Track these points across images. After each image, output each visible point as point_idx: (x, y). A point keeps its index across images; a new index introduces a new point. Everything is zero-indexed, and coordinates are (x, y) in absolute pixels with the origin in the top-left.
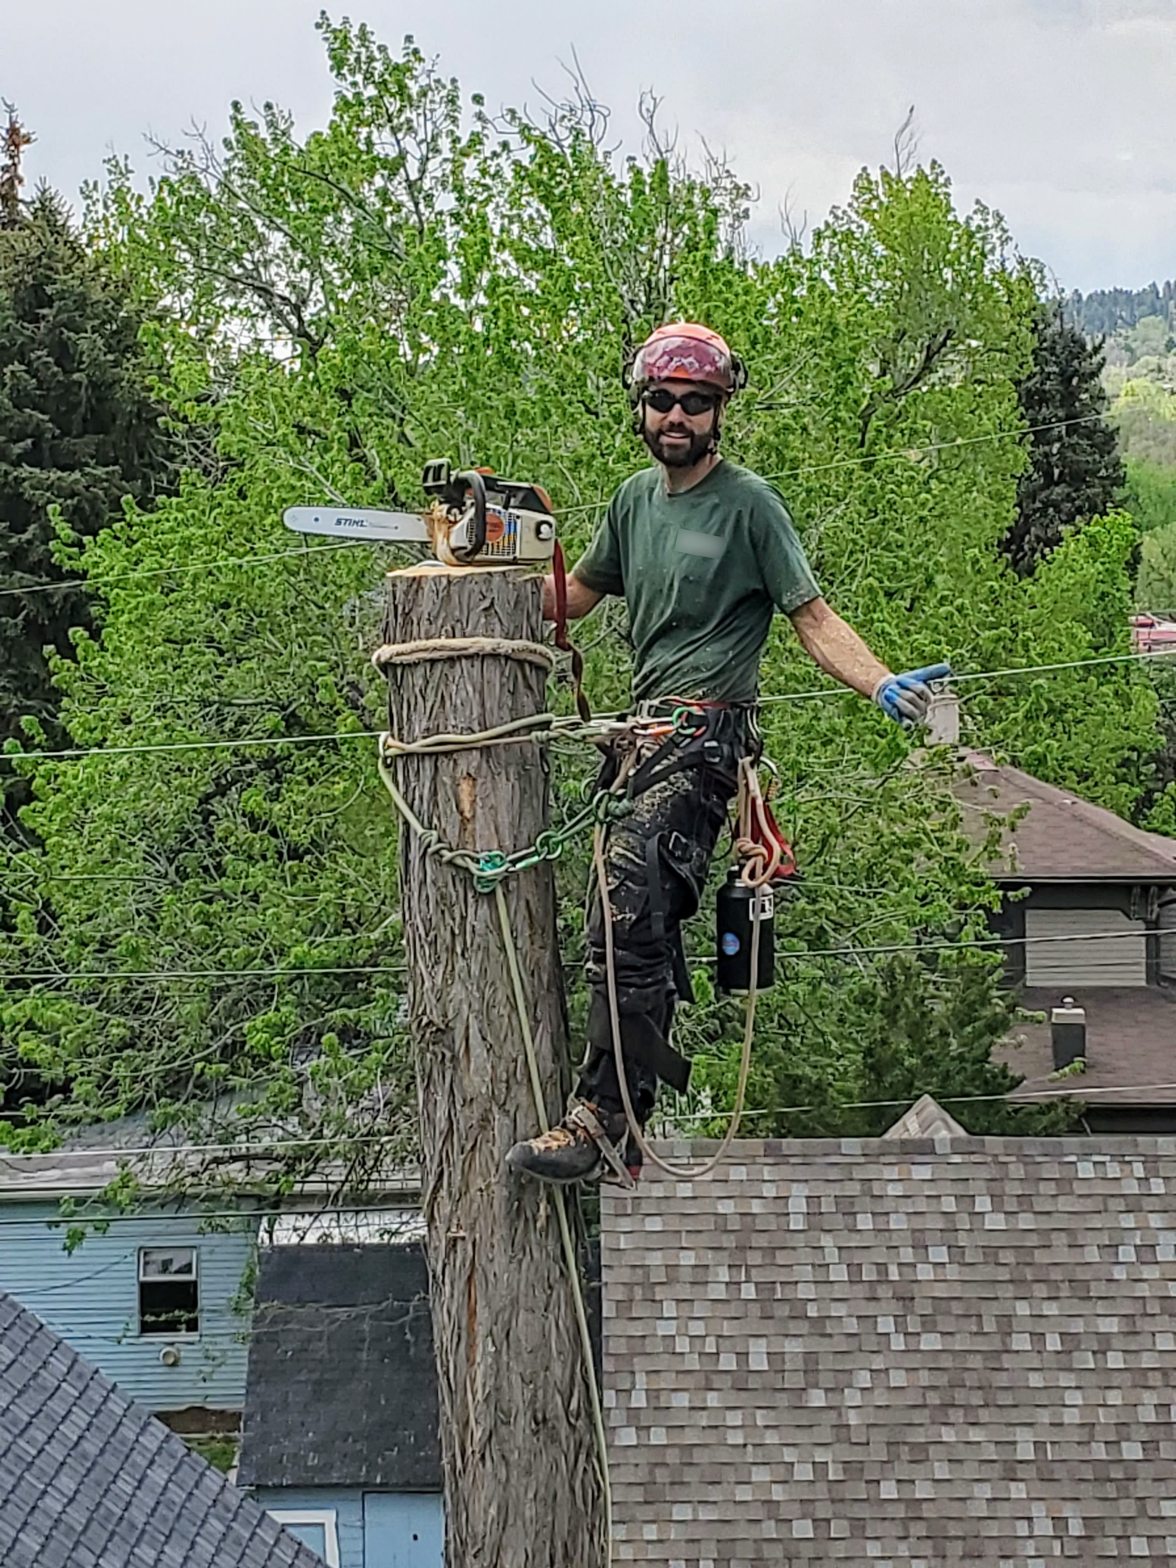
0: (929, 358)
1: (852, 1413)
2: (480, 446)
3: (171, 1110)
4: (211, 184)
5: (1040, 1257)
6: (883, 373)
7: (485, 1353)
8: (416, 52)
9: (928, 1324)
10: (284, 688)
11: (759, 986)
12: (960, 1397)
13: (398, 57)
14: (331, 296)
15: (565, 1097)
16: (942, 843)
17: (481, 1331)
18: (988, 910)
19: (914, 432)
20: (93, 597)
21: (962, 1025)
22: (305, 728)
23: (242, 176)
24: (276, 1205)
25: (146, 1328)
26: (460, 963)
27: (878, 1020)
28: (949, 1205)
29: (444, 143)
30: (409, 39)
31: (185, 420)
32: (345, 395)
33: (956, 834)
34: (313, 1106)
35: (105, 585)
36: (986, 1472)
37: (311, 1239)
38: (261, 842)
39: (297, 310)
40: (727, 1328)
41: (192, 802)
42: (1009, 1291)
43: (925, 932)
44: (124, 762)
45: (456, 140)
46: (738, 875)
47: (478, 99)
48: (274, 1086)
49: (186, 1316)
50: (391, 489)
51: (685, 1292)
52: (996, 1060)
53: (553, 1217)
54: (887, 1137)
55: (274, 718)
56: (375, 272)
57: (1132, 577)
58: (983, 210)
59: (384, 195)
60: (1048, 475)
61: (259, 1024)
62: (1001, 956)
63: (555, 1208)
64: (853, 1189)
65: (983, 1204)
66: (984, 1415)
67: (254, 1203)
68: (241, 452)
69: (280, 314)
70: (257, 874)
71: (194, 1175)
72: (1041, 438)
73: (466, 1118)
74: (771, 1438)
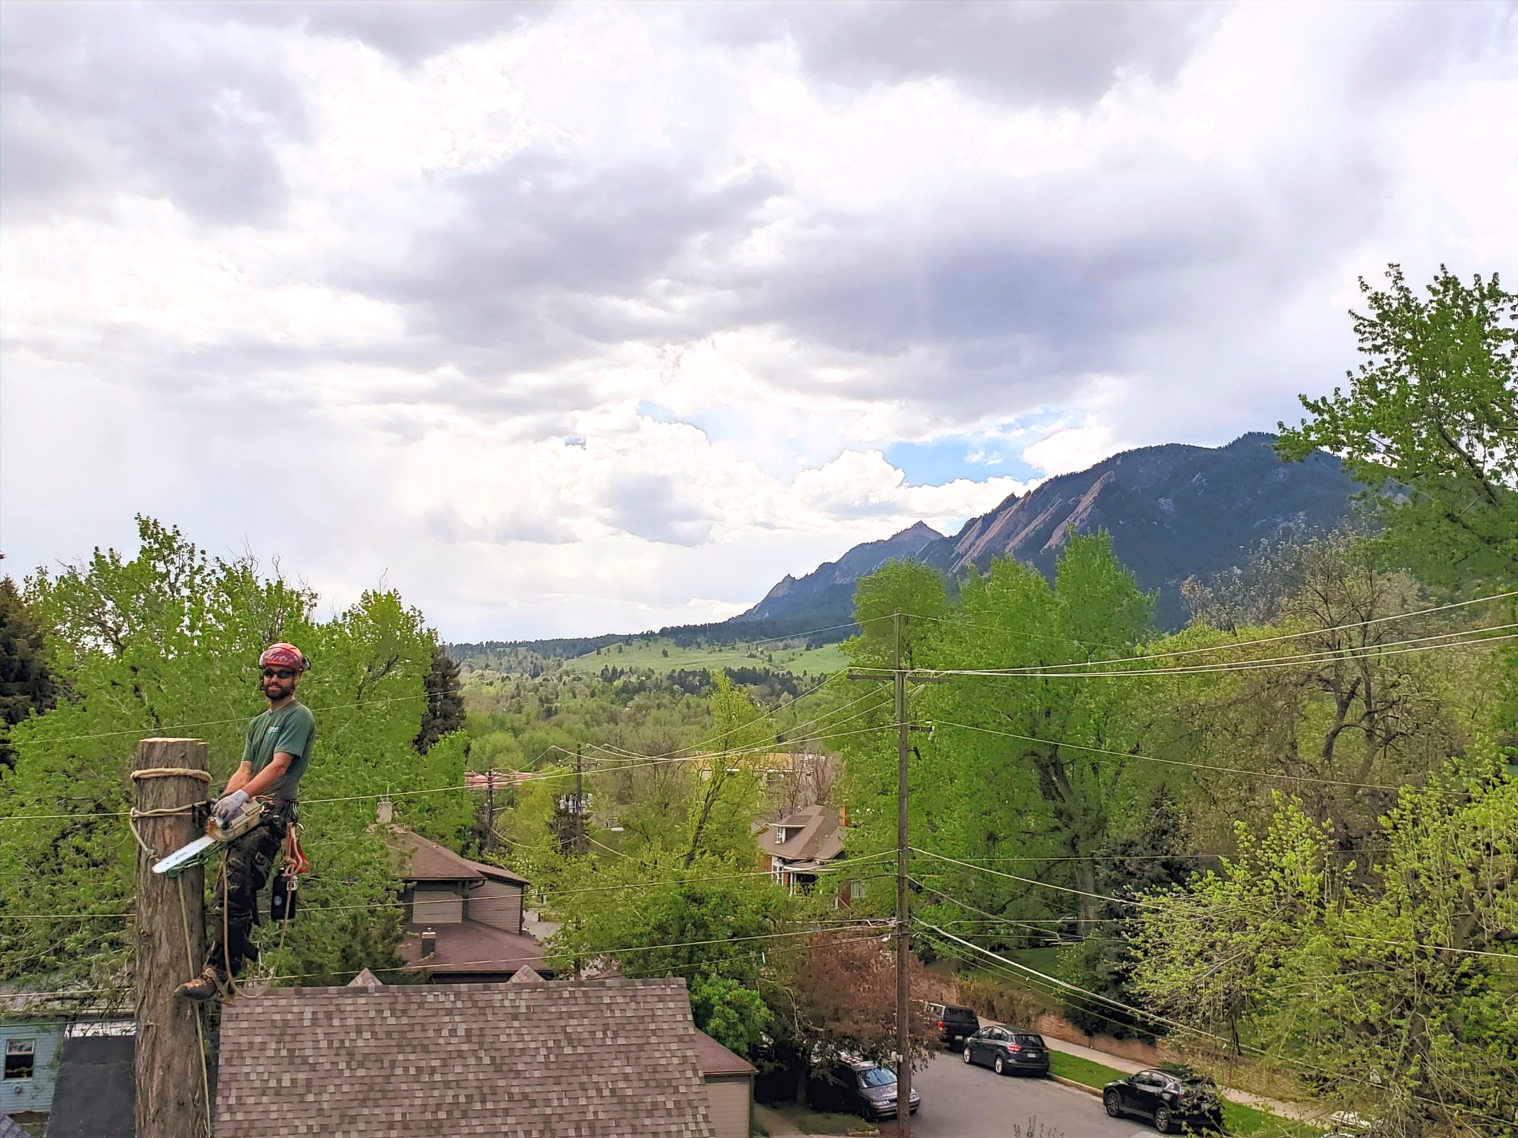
0: (388, 666)
1: (325, 1104)
2: (192, 693)
3: (28, 977)
4: (82, 579)
5: (409, 1035)
6: (369, 671)
7: (158, 1075)
8: (177, 531)
9: (361, 1065)
10: (96, 793)
11: (289, 918)
12: (372, 1095)
13: (169, 533)
14: (132, 628)
15: (202, 963)
16: (380, 863)
17: (157, 1066)
18: (398, 891)
19: (380, 695)
20: (12, 752)
21: (384, 939)
22: (104, 810)
23: (96, 577)
24: (74, 1019)
25: (8, 1076)
26: (160, 906)
27: (348, 937)
28: (372, 1014)
29: (187, 569)
30: (175, 526)
31: (61, 677)
32: (135, 670)
33: (387, 860)
34: (95, 975)
35: (18, 746)
36: (381, 1126)
37: (89, 1034)
38: (81, 859)
39: (116, 633)
40: (273, 1069)
41: (50, 841)
42: (395, 1050)
43: (371, 900)
44: (20, 823)
45: (192, 568)
46: (283, 872)
47: (203, 552)
48: (77, 966)
49: (27, 1070)
50: (152, 710)
51: (255, 1053)
52: (397, 954)
53: (193, 1016)
54: (349, 985)
55: (91, 805)
56: (152, 619)
57: (466, 757)
58: (414, 609)
59: (159, 588)
60: (435, 714)
61: (72, 939)
62: (402, 910)
63: (194, 1013)
64: (332, 1008)
65: (387, 1013)
66: (381, 1102)
67: (64, 1019)
68: (85, 691)
69: (109, 635)
70: (77, 873)
71: (36, 1006)
72: (433, 699)
73: (157, 973)
74: (290, 1115)
